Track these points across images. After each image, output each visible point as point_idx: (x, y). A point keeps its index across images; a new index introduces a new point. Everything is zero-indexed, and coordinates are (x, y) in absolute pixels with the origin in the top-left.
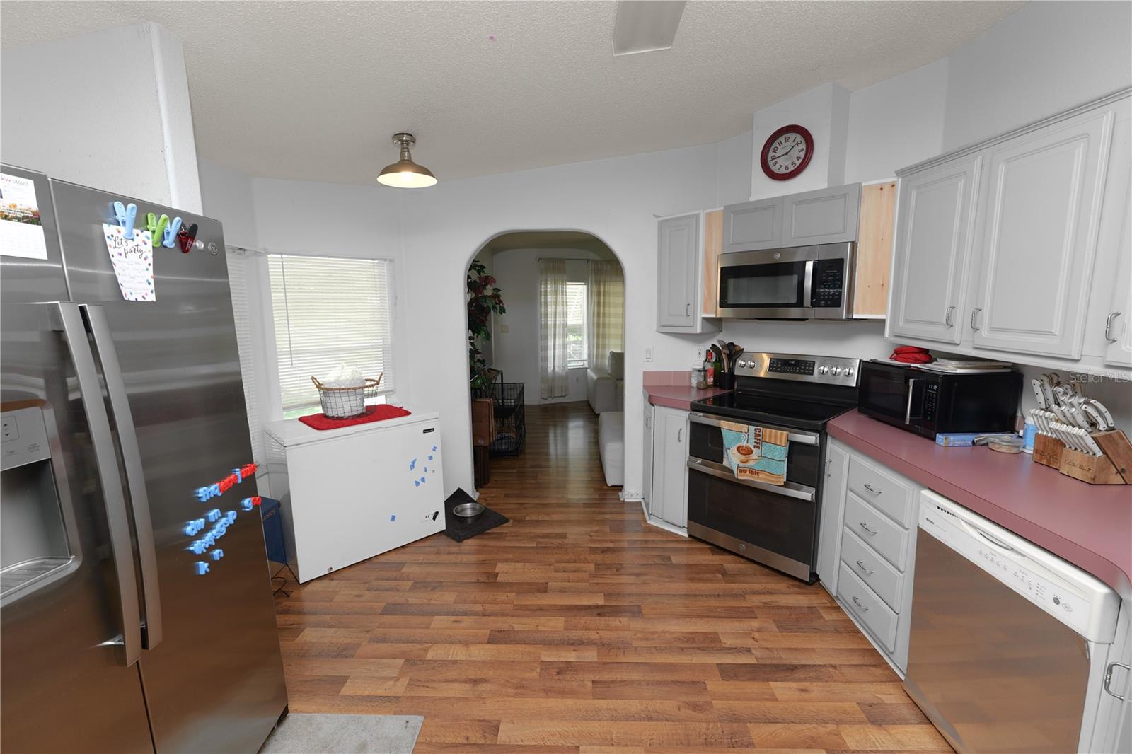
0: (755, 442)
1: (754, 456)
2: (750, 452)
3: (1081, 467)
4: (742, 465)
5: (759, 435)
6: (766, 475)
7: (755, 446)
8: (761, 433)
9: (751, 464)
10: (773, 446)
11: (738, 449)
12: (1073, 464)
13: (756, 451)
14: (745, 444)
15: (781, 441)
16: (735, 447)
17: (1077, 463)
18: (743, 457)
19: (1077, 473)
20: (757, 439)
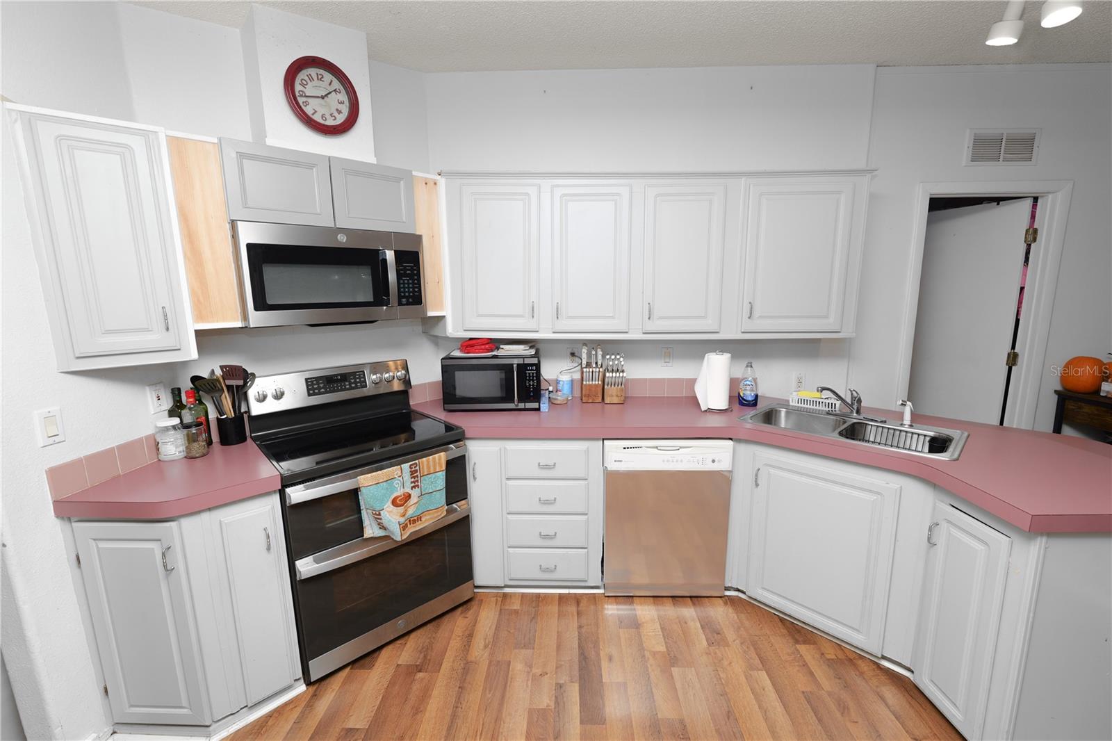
0: (412, 482)
1: (414, 500)
2: (408, 497)
3: (617, 396)
4: (402, 520)
5: (416, 471)
6: (429, 514)
7: (412, 488)
8: (418, 468)
9: (410, 512)
10: (433, 476)
11: (394, 503)
12: (612, 396)
13: (415, 494)
14: (399, 492)
15: (441, 467)
16: (389, 503)
17: (614, 394)
18: (401, 509)
19: (616, 400)
20: (414, 477)
